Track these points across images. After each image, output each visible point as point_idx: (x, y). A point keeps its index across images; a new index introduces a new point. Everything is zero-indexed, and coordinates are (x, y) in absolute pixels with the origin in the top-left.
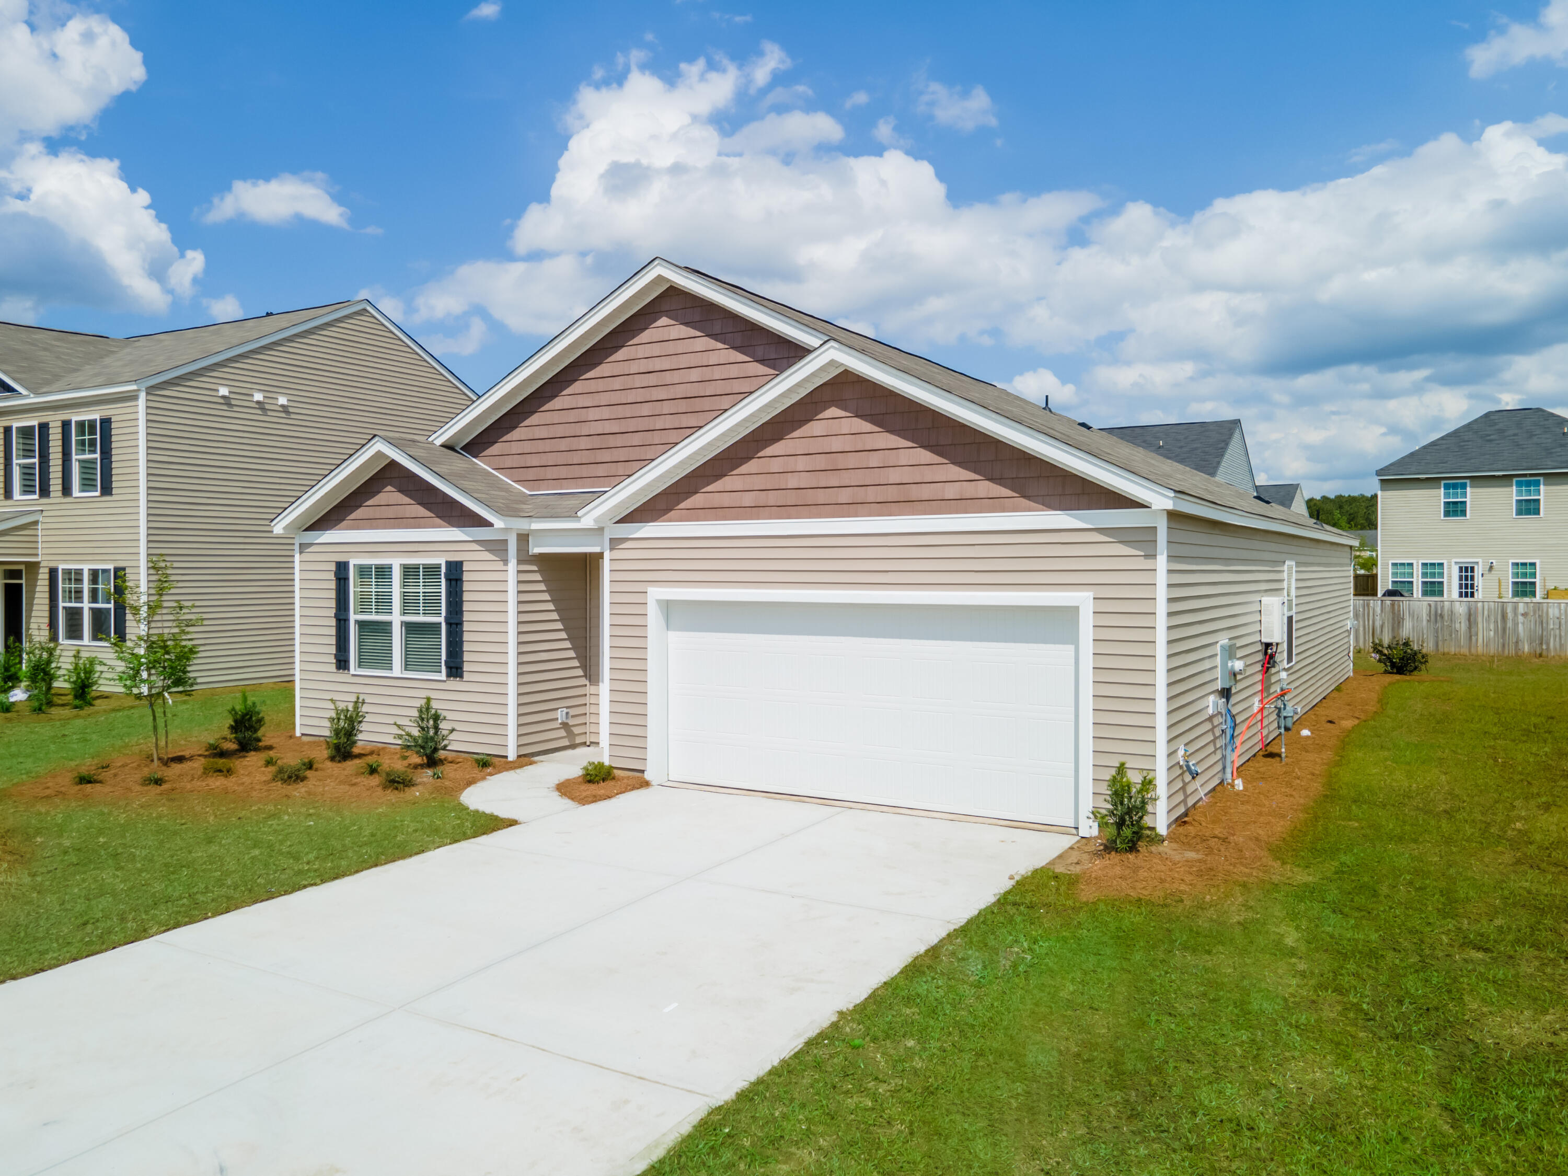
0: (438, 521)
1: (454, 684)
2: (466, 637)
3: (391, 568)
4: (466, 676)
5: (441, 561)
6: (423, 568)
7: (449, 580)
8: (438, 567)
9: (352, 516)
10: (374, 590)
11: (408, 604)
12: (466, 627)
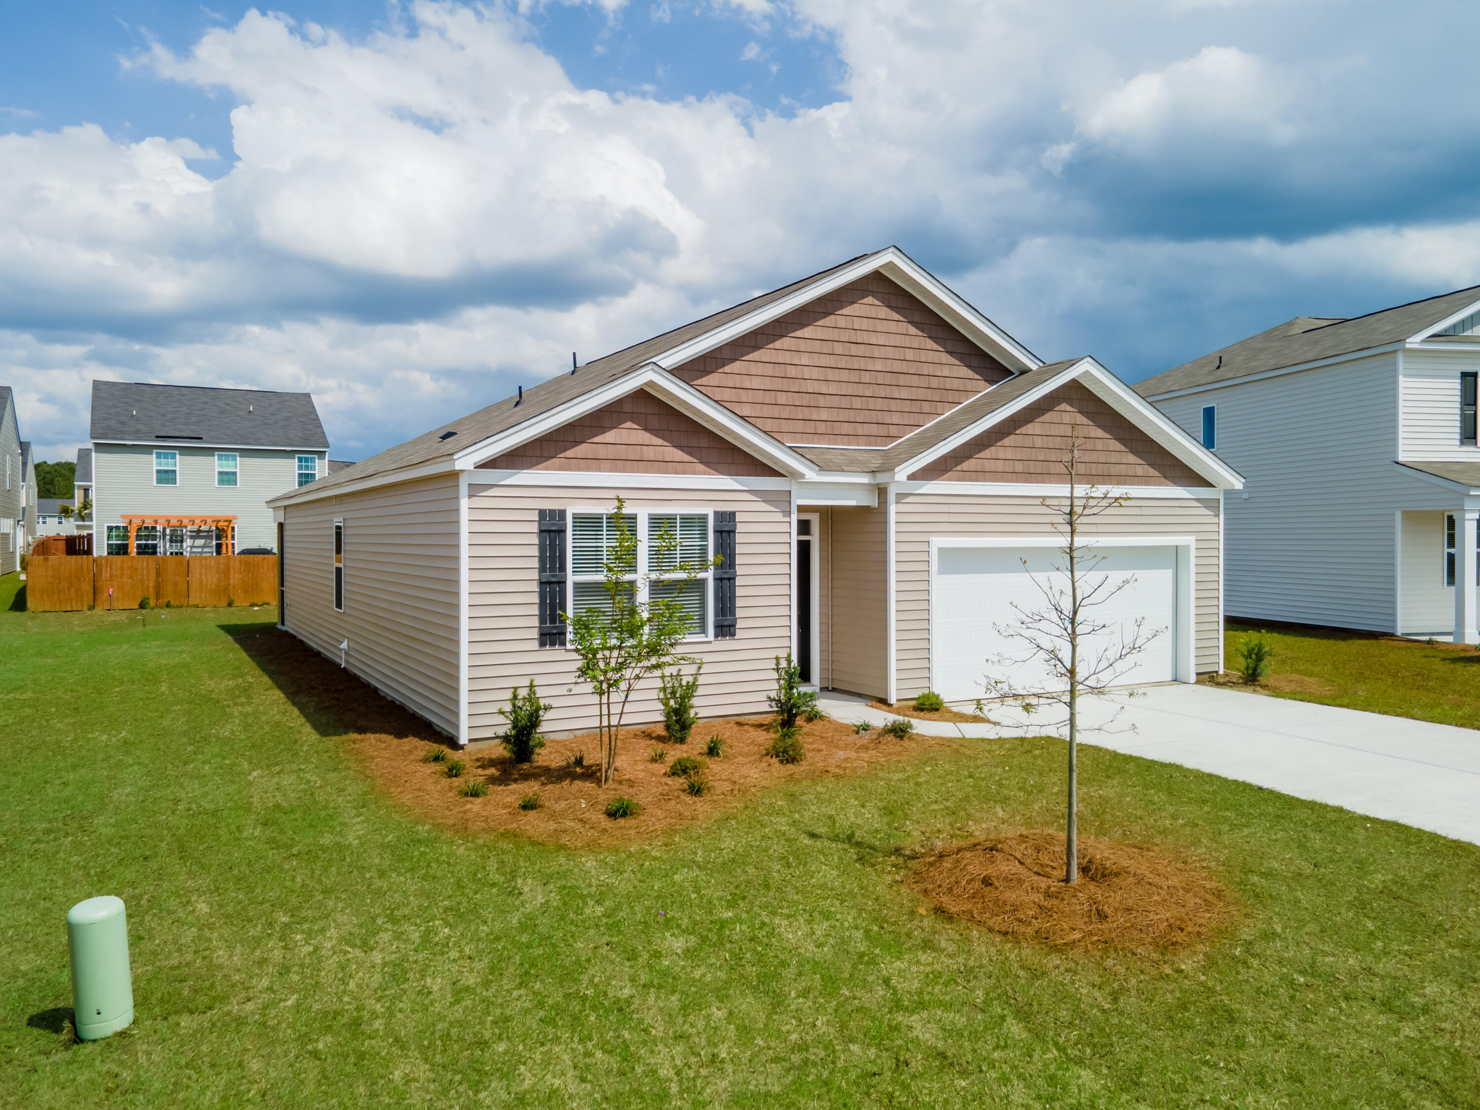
0: (702, 467)
1: (726, 644)
2: (739, 592)
3: (636, 518)
4: (739, 634)
5: (709, 511)
6: (681, 519)
7: (718, 532)
8: (703, 518)
9: (569, 453)
10: (605, 545)
11: (659, 558)
12: (739, 581)
